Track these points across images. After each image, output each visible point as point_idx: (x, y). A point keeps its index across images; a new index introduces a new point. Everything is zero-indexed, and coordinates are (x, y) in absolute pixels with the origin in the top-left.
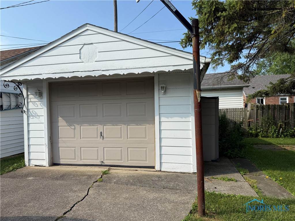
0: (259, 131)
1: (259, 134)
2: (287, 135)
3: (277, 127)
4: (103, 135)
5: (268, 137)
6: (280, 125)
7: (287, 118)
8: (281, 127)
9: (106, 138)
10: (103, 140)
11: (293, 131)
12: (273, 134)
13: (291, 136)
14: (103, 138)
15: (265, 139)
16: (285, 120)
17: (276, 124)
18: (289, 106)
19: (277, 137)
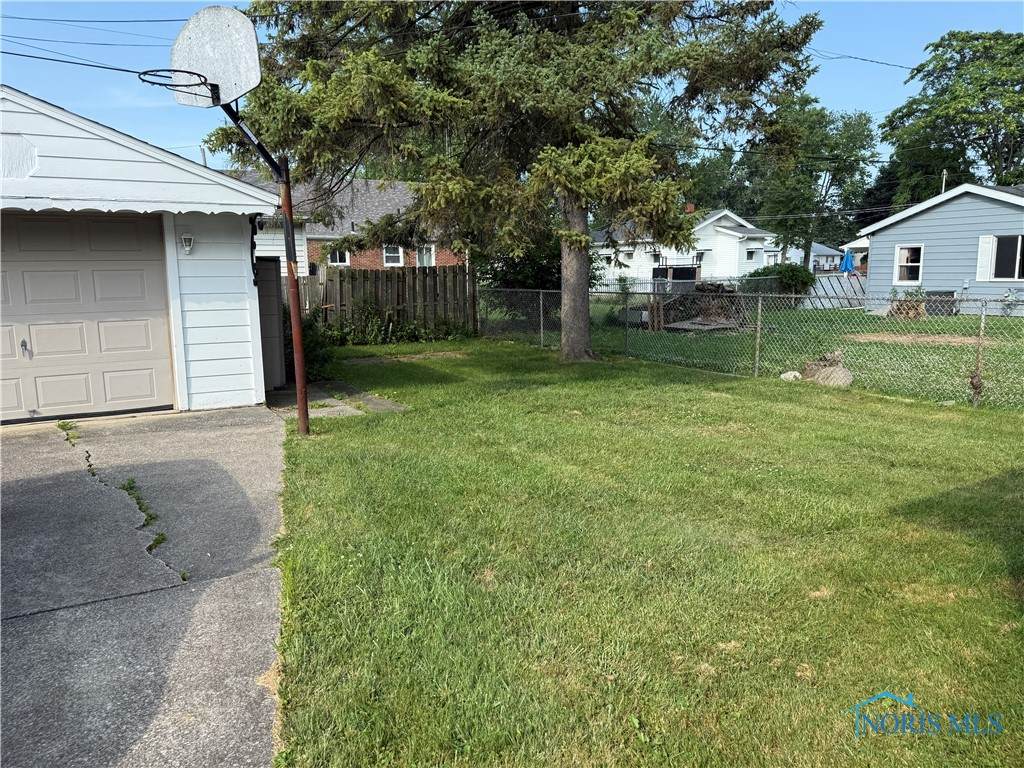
0: (347, 330)
1: (348, 338)
2: (402, 337)
3: (383, 321)
4: (28, 347)
5: (366, 344)
6: (389, 315)
7: (401, 301)
8: (390, 320)
9: (39, 354)
10: (31, 359)
11: (412, 327)
12: (376, 336)
13: (408, 339)
14: (31, 354)
15: (360, 348)
16: (398, 304)
17: (379, 313)
18: (404, 274)
19: (384, 342)
